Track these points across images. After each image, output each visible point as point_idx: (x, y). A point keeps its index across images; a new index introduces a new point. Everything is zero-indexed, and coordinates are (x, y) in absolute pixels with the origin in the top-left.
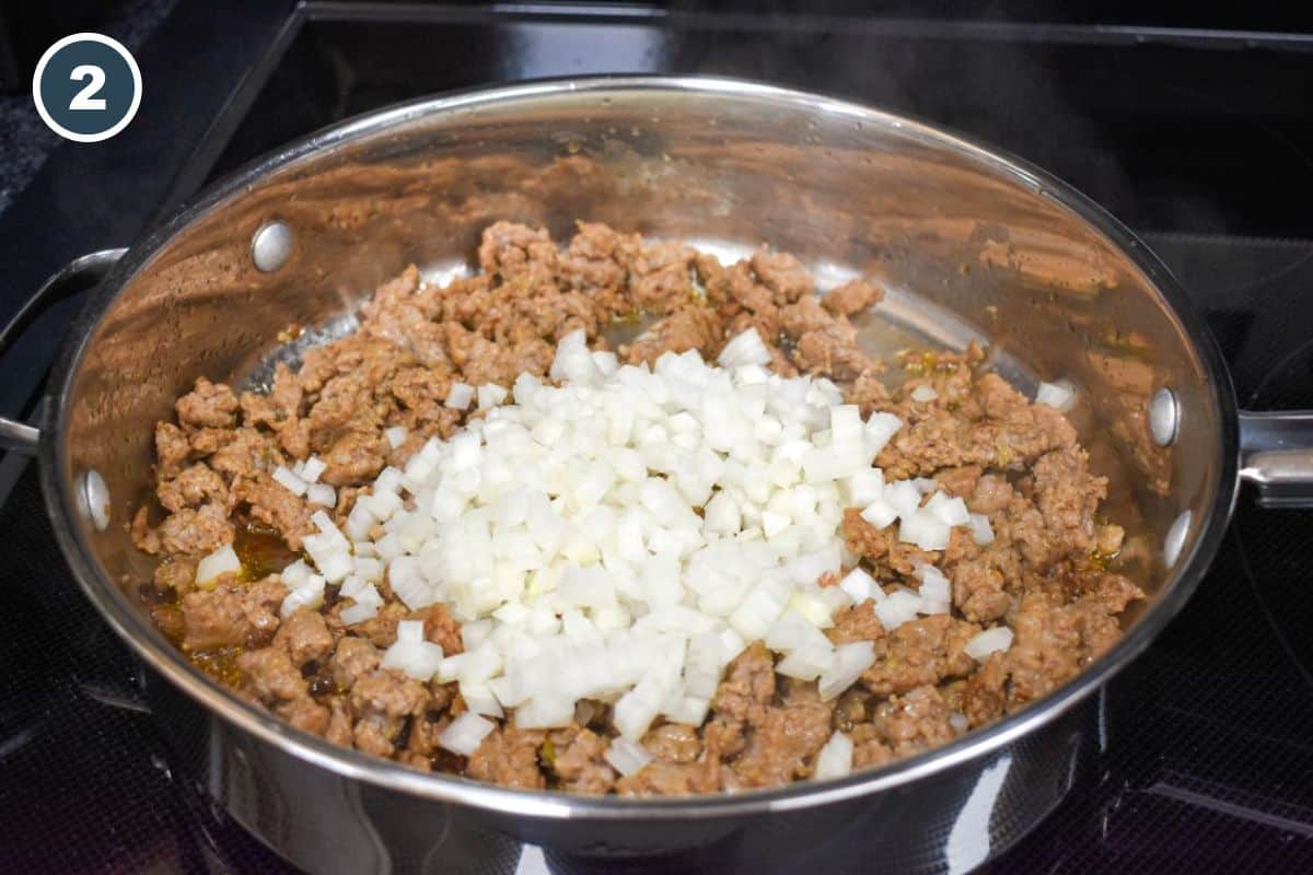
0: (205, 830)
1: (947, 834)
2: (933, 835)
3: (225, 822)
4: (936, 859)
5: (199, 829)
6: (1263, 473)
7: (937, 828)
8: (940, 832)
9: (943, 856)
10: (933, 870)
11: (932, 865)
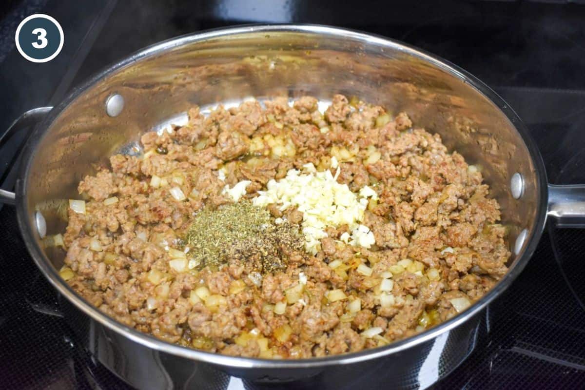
0: (88, 368)
1: (418, 371)
2: (412, 372)
3: (97, 364)
4: (412, 382)
5: (86, 367)
6: (559, 213)
7: (413, 369)
8: (415, 371)
9: (416, 381)
10: (411, 387)
11: (411, 385)
